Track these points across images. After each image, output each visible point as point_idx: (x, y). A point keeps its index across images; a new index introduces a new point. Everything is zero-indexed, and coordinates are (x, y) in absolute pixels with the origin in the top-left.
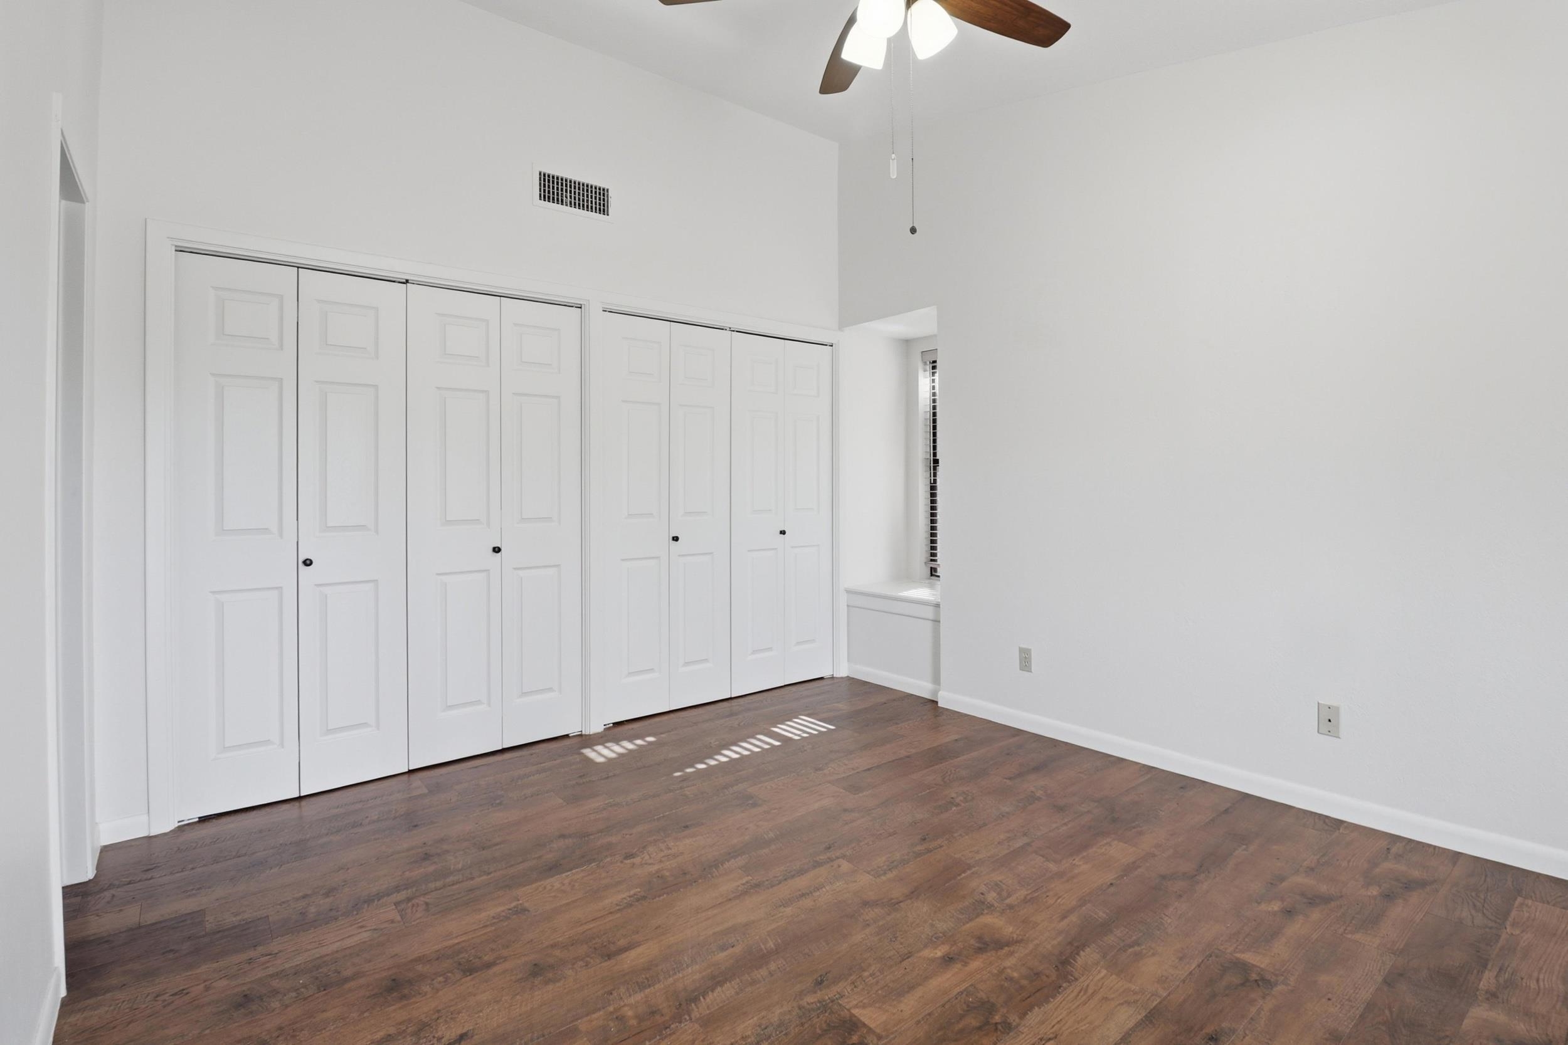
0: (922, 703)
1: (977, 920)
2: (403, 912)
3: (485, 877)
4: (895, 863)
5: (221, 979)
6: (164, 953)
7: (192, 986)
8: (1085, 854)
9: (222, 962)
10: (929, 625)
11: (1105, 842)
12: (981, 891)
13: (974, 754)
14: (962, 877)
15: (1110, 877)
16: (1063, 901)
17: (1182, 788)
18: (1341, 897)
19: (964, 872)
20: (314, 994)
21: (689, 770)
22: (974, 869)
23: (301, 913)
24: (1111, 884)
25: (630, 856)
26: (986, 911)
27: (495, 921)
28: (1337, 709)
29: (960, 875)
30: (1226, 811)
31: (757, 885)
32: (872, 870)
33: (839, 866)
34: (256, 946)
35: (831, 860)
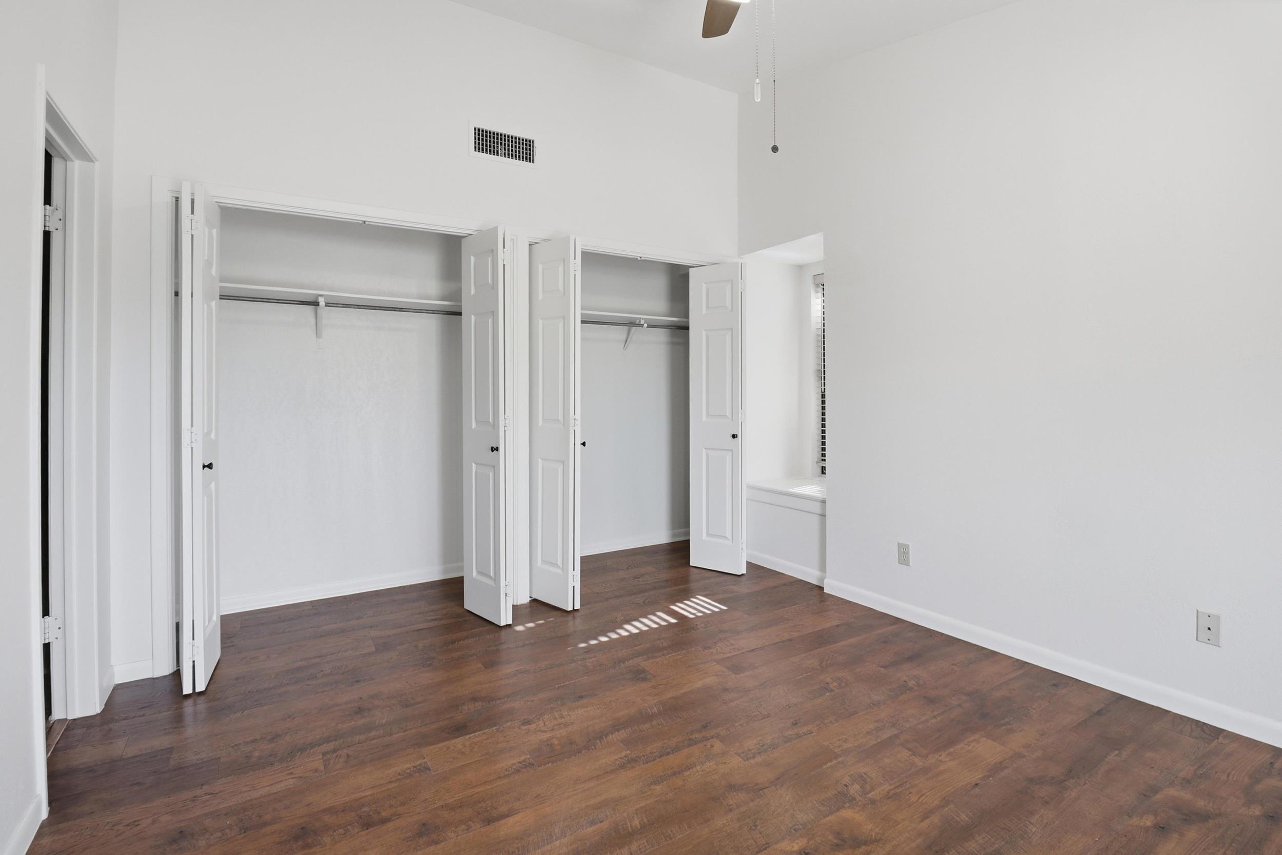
0: (810, 589)
1: (838, 814)
2: (327, 762)
3: (402, 734)
4: (765, 747)
5: (167, 813)
6: (131, 785)
7: (142, 819)
8: (952, 750)
9: (173, 798)
10: (816, 519)
11: (973, 738)
12: (845, 783)
13: (853, 641)
14: (827, 766)
15: (977, 776)
16: (926, 799)
17: (1054, 685)
18: (1220, 815)
19: (830, 761)
20: (235, 836)
21: (593, 642)
22: (840, 759)
23: (247, 756)
24: (976, 784)
25: (527, 722)
26: (847, 805)
27: (400, 777)
28: (1218, 618)
29: (826, 763)
30: (1099, 713)
31: (634, 760)
32: (743, 753)
33: (712, 746)
34: (203, 785)
35: (706, 739)
